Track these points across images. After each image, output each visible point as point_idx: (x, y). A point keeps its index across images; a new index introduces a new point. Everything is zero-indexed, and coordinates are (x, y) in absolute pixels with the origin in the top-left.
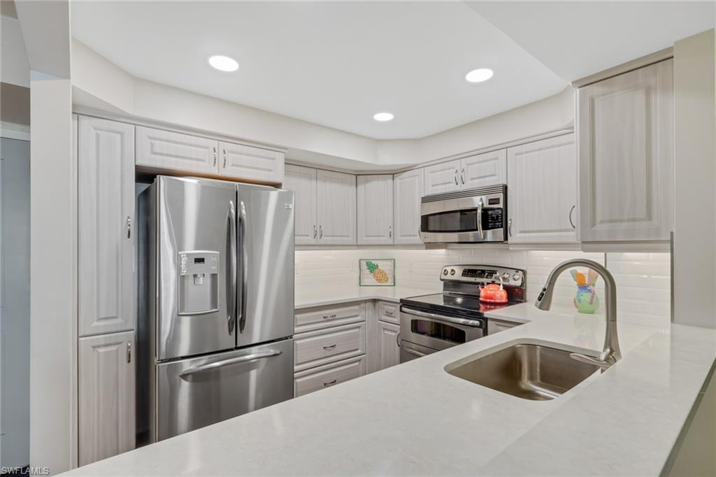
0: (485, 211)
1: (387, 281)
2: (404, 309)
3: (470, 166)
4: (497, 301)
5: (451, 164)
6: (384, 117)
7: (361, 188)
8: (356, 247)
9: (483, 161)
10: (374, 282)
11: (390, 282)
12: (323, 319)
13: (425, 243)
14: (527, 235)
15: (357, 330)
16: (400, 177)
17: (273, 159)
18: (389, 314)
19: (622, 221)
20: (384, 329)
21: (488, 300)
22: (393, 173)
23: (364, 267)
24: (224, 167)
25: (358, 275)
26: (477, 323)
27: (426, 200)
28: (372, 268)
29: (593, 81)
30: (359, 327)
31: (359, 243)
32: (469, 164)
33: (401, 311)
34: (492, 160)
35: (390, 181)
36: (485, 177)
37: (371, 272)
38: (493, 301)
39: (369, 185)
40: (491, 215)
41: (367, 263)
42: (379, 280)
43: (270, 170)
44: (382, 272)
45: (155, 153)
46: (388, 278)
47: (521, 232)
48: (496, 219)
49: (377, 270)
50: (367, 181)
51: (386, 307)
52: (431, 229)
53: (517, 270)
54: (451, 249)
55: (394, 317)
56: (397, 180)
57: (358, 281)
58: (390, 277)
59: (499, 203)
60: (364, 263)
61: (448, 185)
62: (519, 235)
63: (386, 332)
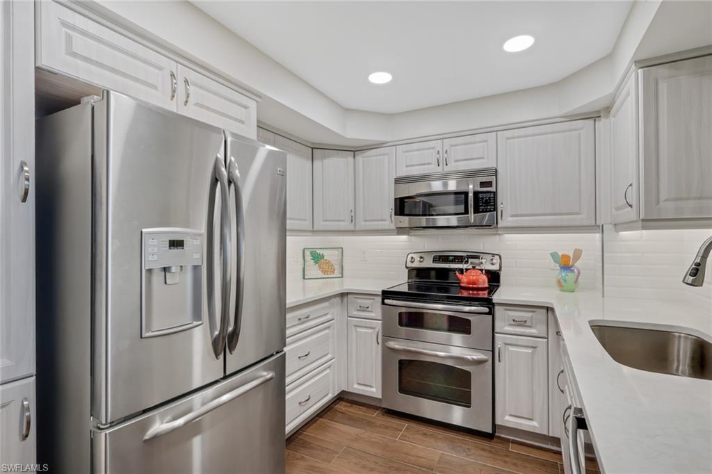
0: (476, 194)
1: (333, 272)
2: (387, 301)
3: (453, 148)
4: (480, 286)
5: (431, 144)
6: (380, 78)
7: (317, 164)
8: (311, 234)
9: (470, 143)
10: (320, 274)
11: (337, 274)
12: (298, 322)
13: (397, 228)
14: (519, 218)
15: (327, 331)
16: (364, 155)
17: (246, 107)
18: (365, 309)
19: (688, 199)
20: (355, 326)
21: (471, 286)
22: (355, 151)
23: (308, 257)
24: (185, 105)
25: (302, 266)
26: (486, 310)
27: (399, 181)
28: (317, 258)
29: (660, 62)
30: (329, 327)
31: (315, 229)
32: (452, 146)
33: (383, 303)
34: (479, 142)
35: (351, 159)
36: (471, 159)
37: (316, 263)
38: (475, 286)
39: (326, 161)
40: (483, 198)
41: (311, 253)
42: (325, 272)
43: (242, 122)
44: (328, 262)
45: (75, 55)
46: (334, 269)
47: (512, 216)
48: (487, 202)
49: (322, 261)
50: (324, 157)
51: (359, 301)
52: (406, 212)
53: (493, 255)
54: (414, 235)
55: (371, 311)
56: (360, 158)
57: (302, 273)
58: (337, 267)
59: (491, 186)
60: (308, 253)
61: (426, 166)
62: (510, 219)
63: (359, 329)
